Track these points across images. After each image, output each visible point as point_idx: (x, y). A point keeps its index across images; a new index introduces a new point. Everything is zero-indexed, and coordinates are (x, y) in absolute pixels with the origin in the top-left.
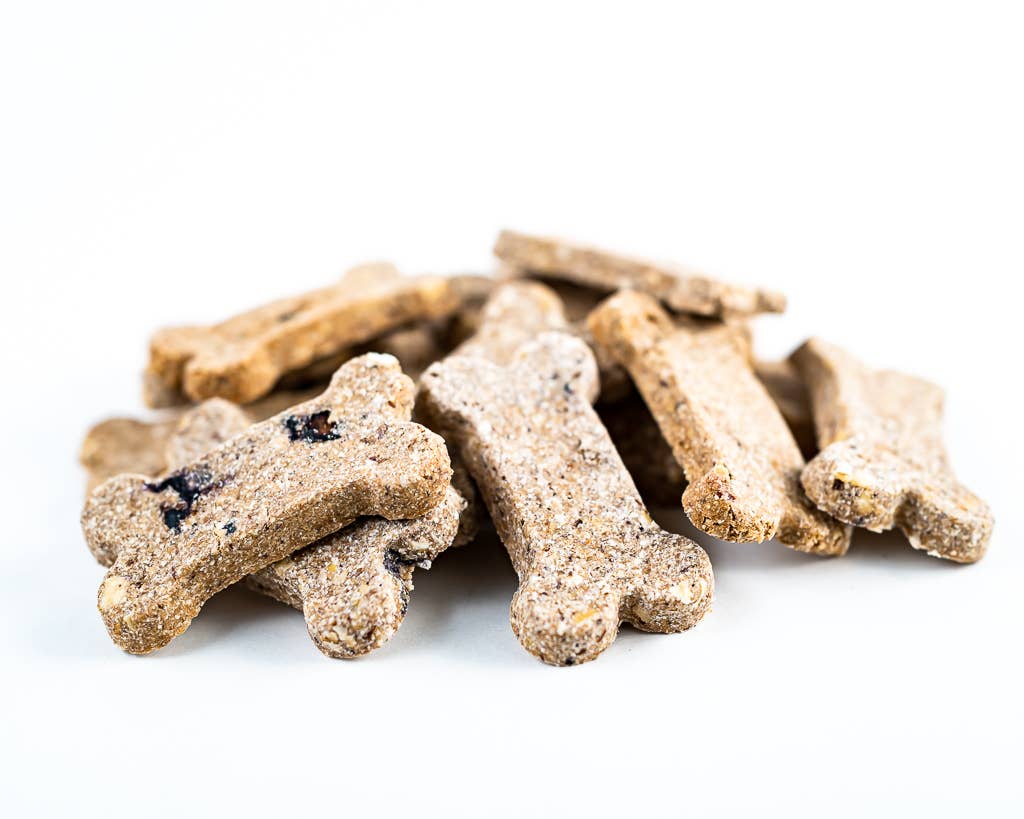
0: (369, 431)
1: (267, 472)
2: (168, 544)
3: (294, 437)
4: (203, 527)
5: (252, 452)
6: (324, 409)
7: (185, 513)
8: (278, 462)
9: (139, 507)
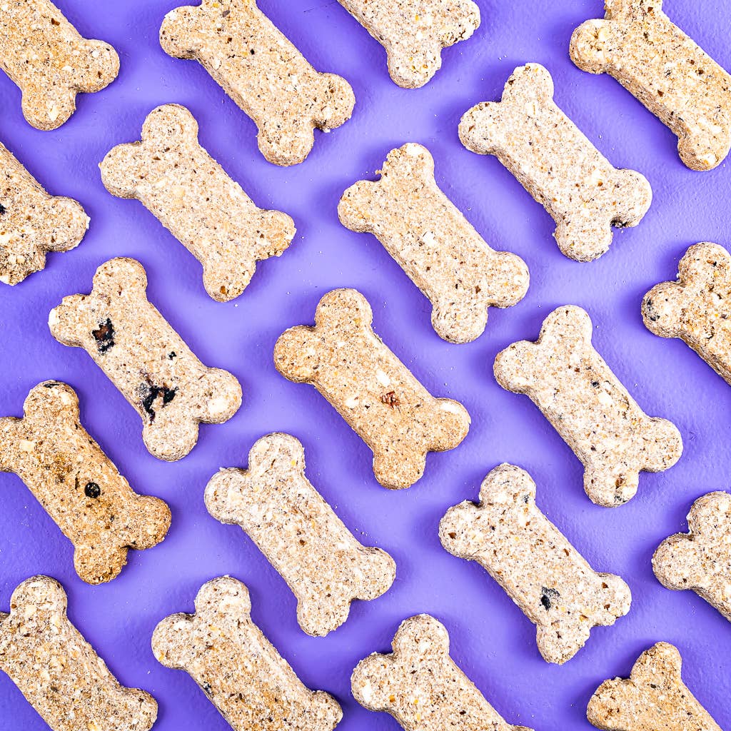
0: (103, 304)
1: (136, 350)
2: (185, 390)
3: (112, 344)
4: (173, 374)
5: (125, 365)
6: (92, 335)
7: (165, 389)
8: (129, 346)
9: (165, 420)
